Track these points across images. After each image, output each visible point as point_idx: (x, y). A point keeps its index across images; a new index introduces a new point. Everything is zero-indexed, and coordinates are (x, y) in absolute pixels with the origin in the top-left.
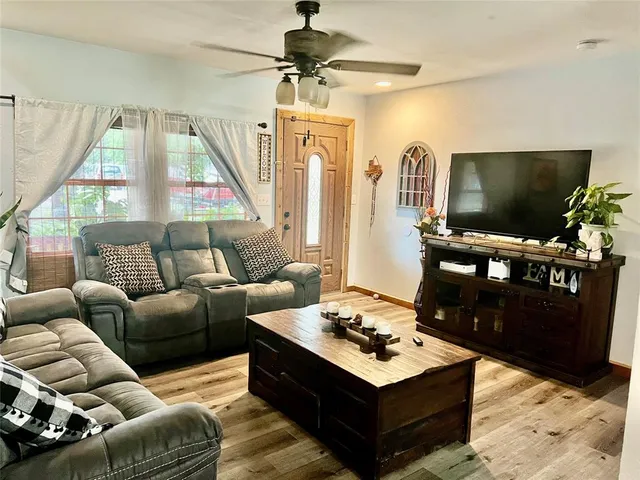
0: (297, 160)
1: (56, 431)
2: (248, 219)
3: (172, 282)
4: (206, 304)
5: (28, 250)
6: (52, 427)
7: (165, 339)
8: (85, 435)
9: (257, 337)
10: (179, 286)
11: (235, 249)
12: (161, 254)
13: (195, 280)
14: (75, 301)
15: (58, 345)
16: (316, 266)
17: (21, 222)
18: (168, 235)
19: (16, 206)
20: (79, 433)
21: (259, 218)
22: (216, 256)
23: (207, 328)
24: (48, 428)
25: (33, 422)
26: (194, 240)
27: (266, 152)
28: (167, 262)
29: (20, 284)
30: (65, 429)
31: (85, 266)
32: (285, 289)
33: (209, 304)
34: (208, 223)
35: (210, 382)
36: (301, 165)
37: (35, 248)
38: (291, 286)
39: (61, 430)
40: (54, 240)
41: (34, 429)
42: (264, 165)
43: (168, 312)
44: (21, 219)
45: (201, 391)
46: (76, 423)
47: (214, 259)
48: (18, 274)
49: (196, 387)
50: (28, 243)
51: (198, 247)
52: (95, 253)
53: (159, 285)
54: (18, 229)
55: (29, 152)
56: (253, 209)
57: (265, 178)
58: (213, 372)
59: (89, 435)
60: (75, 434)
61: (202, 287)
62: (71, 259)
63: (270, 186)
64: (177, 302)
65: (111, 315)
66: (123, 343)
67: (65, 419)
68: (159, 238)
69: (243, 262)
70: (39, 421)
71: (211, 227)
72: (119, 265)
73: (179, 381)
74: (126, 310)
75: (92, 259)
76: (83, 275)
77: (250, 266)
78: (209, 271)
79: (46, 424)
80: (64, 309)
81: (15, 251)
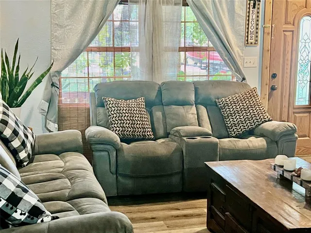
0: (287, 23)
1: (21, 214)
2: (235, 80)
3: (161, 132)
4: (182, 152)
5: (60, 101)
6: (19, 211)
7: (147, 177)
8: (39, 221)
9: (212, 181)
10: (167, 135)
11: (217, 106)
12: (154, 108)
13: (177, 131)
14: (81, 140)
15: (61, 169)
16: (291, 124)
17: (55, 80)
18: (160, 92)
19: (50, 68)
20: (35, 219)
21: (244, 79)
22: (200, 111)
23: (182, 172)
24: (16, 212)
25: (7, 205)
26: (181, 97)
27: (254, 16)
28: (158, 114)
29: (53, 126)
30: (27, 214)
31: (96, 115)
32: (257, 145)
33: (184, 151)
34: (194, 83)
35: (178, 216)
36: (290, 27)
37: (65, 100)
38: (264, 143)
39: (24, 214)
40: (77, 94)
41: (8, 211)
42: (252, 29)
43: (150, 155)
44: (54, 78)
45: (168, 222)
46: (35, 212)
47: (198, 114)
48: (52, 119)
49: (165, 219)
50: (60, 96)
51: (184, 103)
52: (102, 105)
53: (150, 133)
54: (53, 85)
55: (61, 27)
56: (238, 70)
57: (253, 41)
58: (183, 209)
59: (42, 221)
60: (32, 219)
61: (181, 136)
62: (89, 109)
63: (257, 49)
64: (160, 147)
65: (107, 153)
66: (115, 176)
67: (28, 208)
68: (153, 95)
69: (223, 118)
70: (10, 206)
71: (197, 86)
72: (118, 115)
73: (155, 212)
74: (118, 150)
75: (101, 110)
76: (95, 122)
77: (229, 122)
78: (191, 124)
79: (15, 208)
80: (74, 146)
81: (50, 101)
